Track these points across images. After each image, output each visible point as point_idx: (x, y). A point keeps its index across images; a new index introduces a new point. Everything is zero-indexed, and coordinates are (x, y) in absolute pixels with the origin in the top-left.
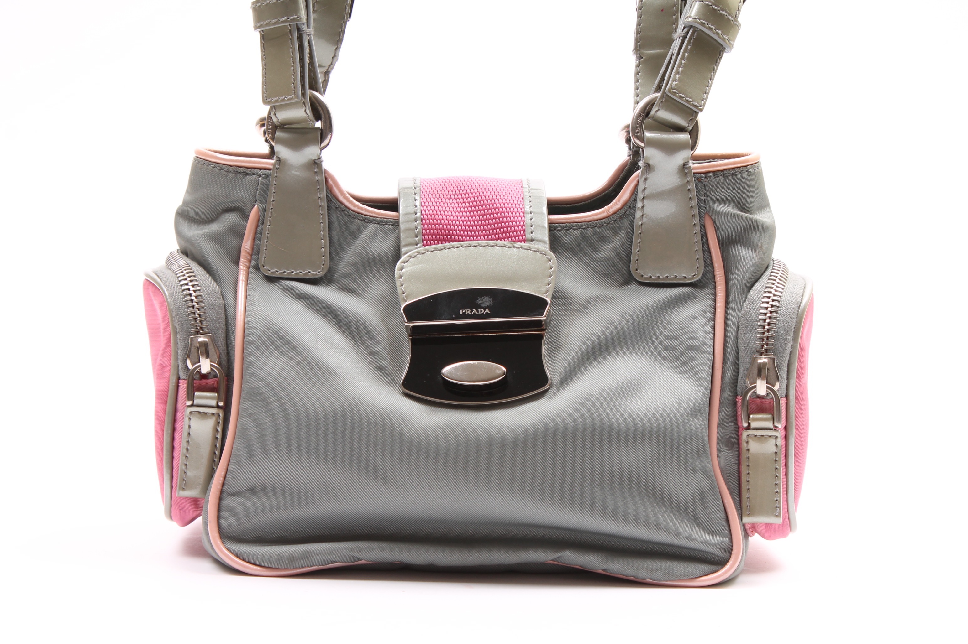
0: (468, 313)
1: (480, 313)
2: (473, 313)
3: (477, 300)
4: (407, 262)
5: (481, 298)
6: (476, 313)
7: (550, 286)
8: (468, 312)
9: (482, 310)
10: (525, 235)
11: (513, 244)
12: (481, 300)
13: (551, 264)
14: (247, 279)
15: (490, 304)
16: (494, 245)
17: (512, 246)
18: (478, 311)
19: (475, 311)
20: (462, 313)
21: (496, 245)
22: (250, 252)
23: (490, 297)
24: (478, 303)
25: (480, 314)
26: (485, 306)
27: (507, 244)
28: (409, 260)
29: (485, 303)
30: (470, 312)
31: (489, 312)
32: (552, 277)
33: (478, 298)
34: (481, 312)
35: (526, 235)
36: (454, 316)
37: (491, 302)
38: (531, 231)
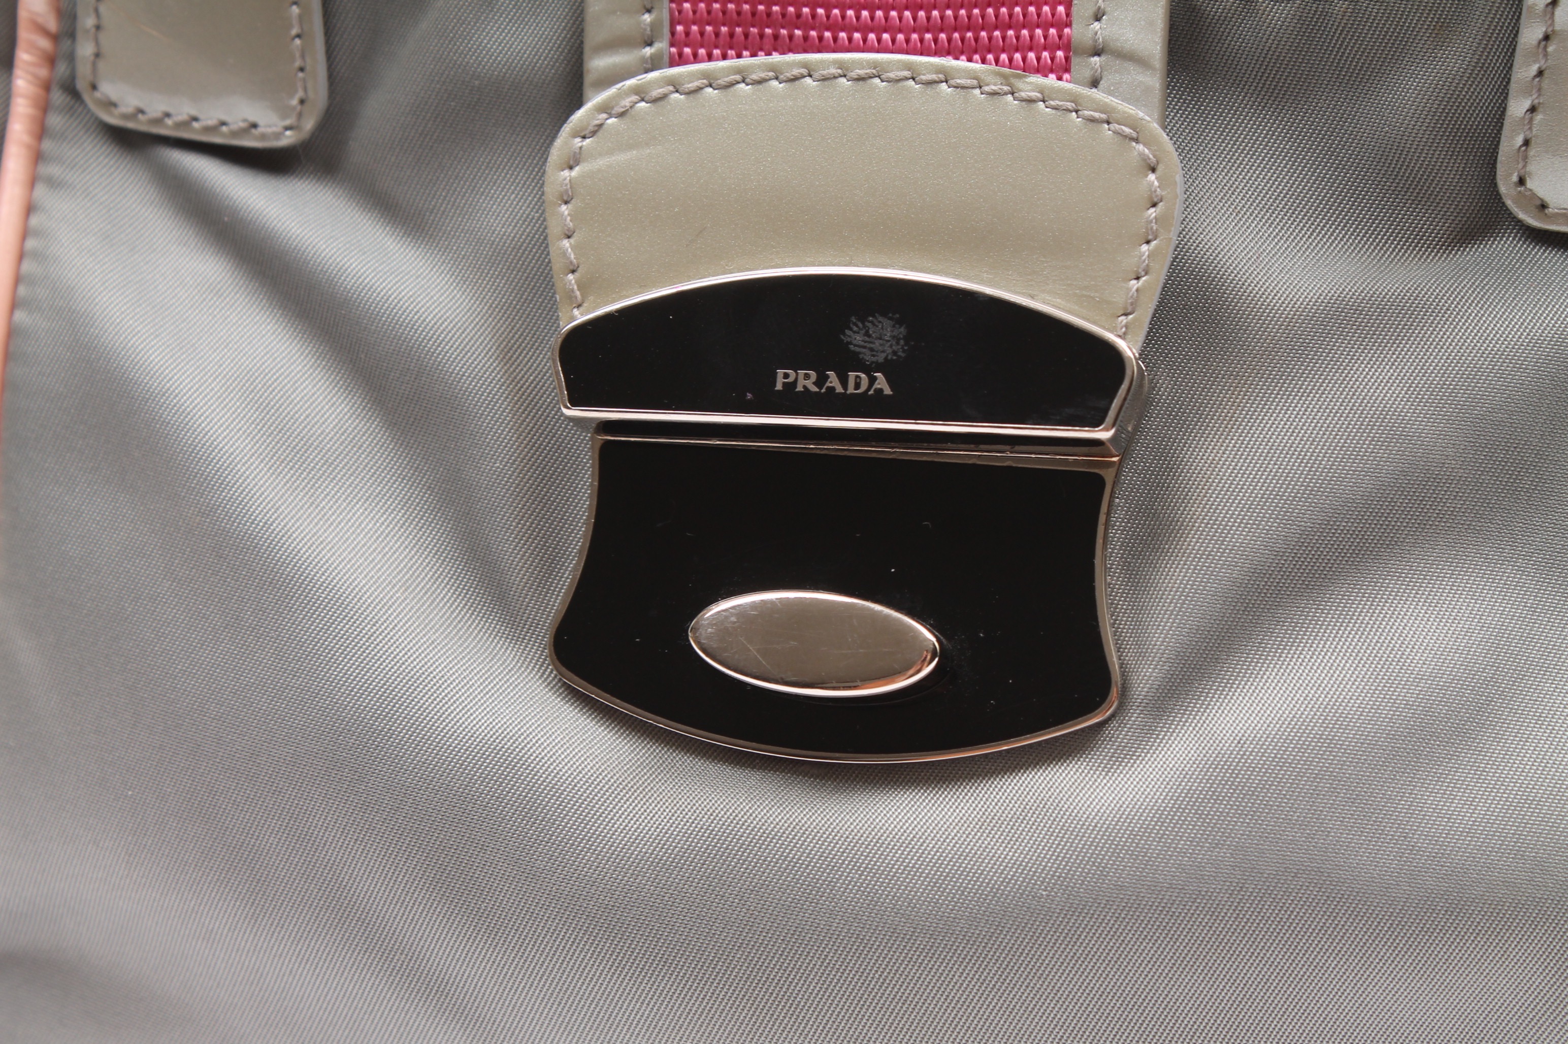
0: (805, 387)
1: (851, 390)
2: (823, 390)
3: (848, 332)
4: (594, 133)
5: (863, 323)
6: (839, 389)
7: (1143, 285)
8: (806, 380)
9: (863, 376)
10: (1069, 25)
11: (1013, 80)
12: (863, 332)
13: (1156, 183)
14: (41, 131)
15: (895, 353)
16: (934, 77)
17: (1006, 88)
18: (844, 382)
19: (833, 380)
20: (784, 384)
21: (941, 76)
22: (52, 25)
23: (900, 322)
24: (851, 343)
25: (852, 394)
26: (874, 359)
27: (989, 78)
28: (600, 126)
29: (877, 345)
30: (814, 383)
31: (888, 391)
32: (1154, 243)
33: (853, 319)
34: (857, 386)
35: (1074, 26)
36: (749, 396)
37: (902, 342)
38: (1094, 9)
